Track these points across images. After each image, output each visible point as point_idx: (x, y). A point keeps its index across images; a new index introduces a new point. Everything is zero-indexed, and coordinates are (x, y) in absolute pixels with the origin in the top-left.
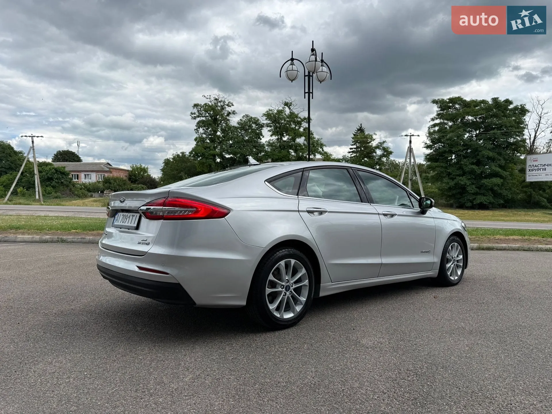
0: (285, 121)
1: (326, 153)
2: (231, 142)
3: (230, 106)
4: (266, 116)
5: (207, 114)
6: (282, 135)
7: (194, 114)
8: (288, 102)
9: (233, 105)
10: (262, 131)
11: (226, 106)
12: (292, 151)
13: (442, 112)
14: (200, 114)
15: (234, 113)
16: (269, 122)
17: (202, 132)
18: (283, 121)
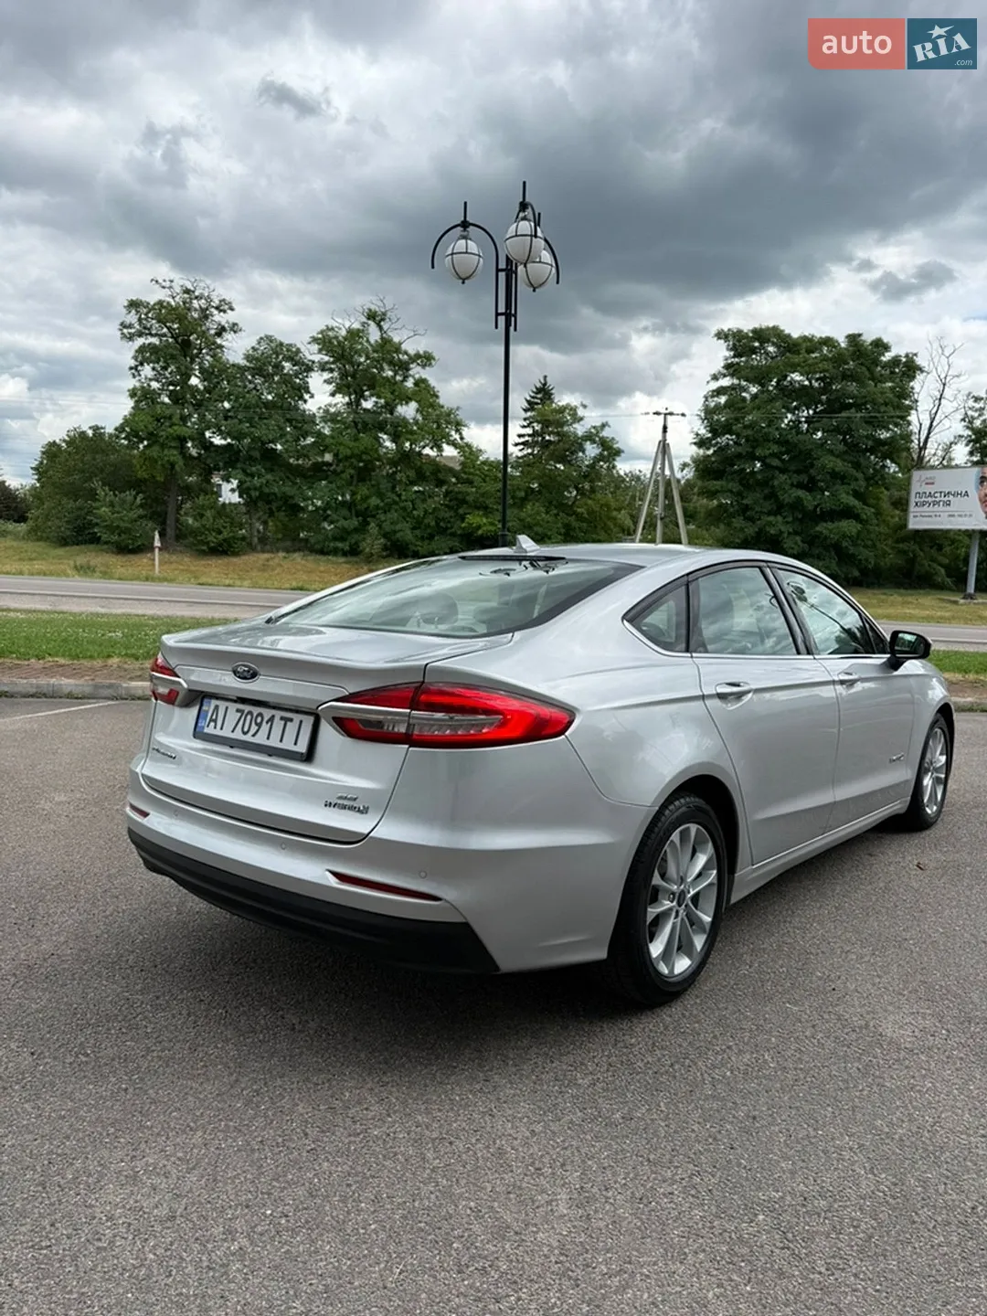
0: (367, 358)
1: (468, 446)
2: (226, 405)
3: (225, 311)
4: (319, 344)
5: (165, 330)
6: (361, 396)
7: (130, 326)
8: (377, 309)
9: (232, 309)
10: (309, 380)
11: (213, 310)
12: (385, 437)
13: (737, 360)
14: (145, 328)
15: (234, 328)
16: (327, 358)
17: (149, 376)
18: (362, 360)
